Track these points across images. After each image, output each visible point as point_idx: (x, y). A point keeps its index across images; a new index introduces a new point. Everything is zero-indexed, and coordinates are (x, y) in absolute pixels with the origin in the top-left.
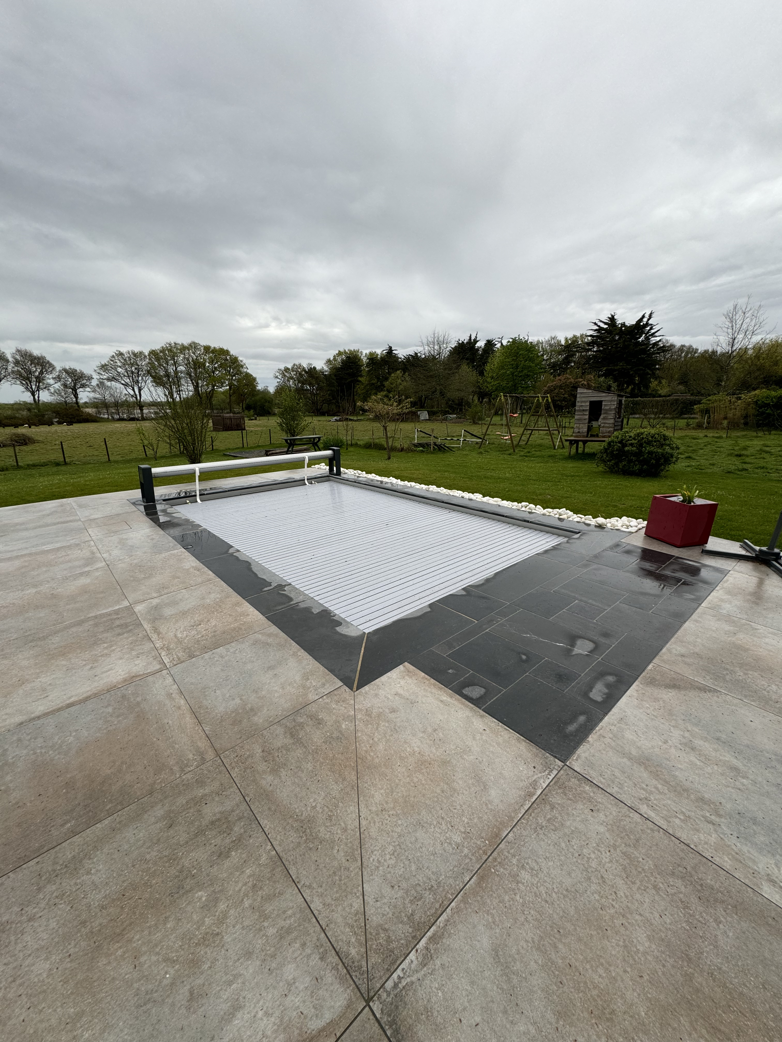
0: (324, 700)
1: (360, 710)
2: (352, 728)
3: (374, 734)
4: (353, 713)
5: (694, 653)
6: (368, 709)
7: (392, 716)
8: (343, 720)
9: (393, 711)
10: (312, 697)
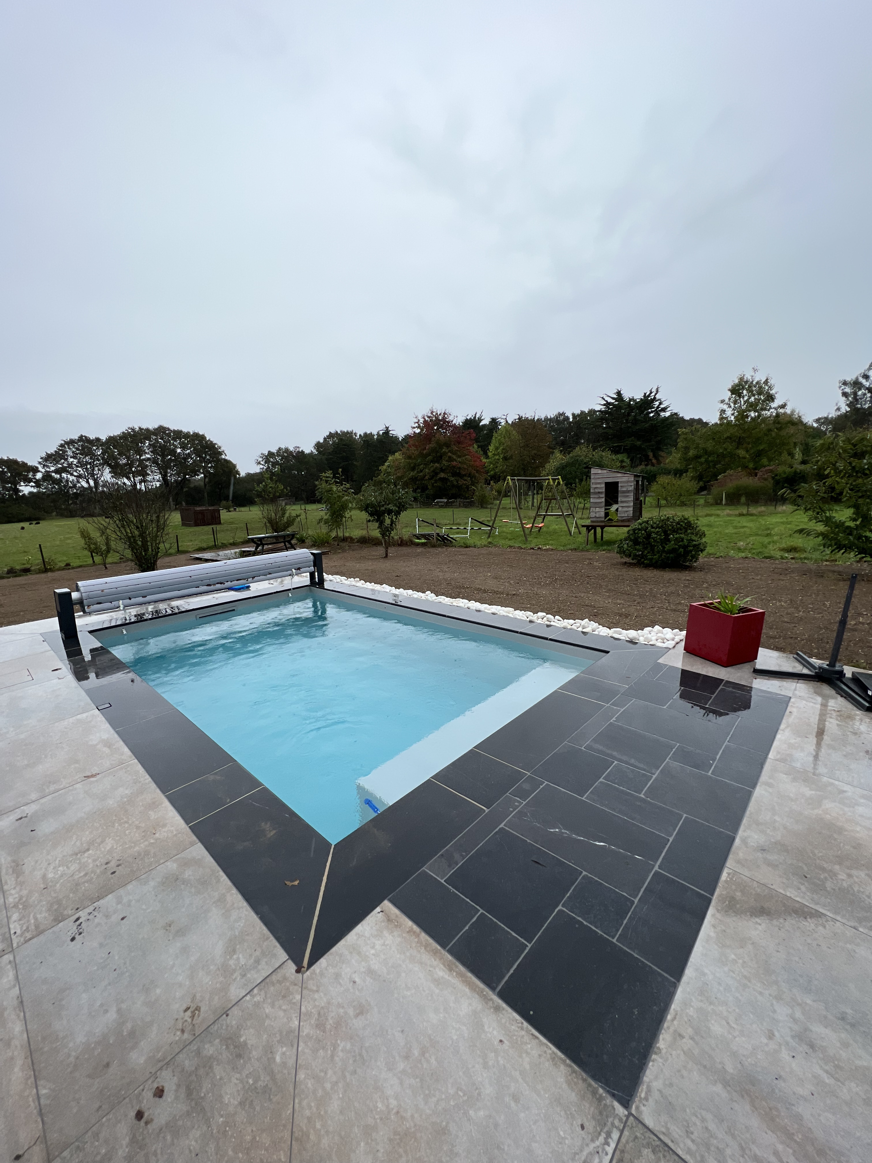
0: (253, 996)
1: (309, 1014)
2: (291, 1062)
3: (326, 1073)
4: (297, 1023)
5: (776, 843)
6: (322, 1012)
7: (358, 1023)
8: (279, 1042)
9: (361, 1011)
10: (236, 992)
